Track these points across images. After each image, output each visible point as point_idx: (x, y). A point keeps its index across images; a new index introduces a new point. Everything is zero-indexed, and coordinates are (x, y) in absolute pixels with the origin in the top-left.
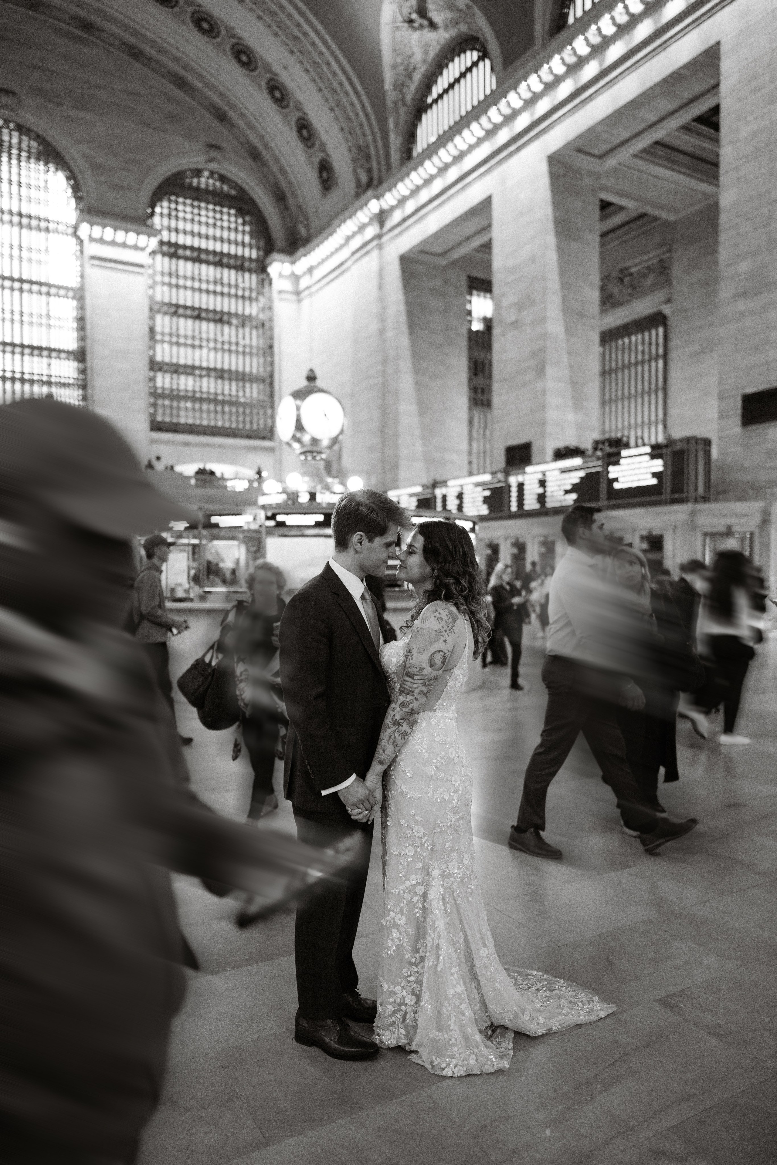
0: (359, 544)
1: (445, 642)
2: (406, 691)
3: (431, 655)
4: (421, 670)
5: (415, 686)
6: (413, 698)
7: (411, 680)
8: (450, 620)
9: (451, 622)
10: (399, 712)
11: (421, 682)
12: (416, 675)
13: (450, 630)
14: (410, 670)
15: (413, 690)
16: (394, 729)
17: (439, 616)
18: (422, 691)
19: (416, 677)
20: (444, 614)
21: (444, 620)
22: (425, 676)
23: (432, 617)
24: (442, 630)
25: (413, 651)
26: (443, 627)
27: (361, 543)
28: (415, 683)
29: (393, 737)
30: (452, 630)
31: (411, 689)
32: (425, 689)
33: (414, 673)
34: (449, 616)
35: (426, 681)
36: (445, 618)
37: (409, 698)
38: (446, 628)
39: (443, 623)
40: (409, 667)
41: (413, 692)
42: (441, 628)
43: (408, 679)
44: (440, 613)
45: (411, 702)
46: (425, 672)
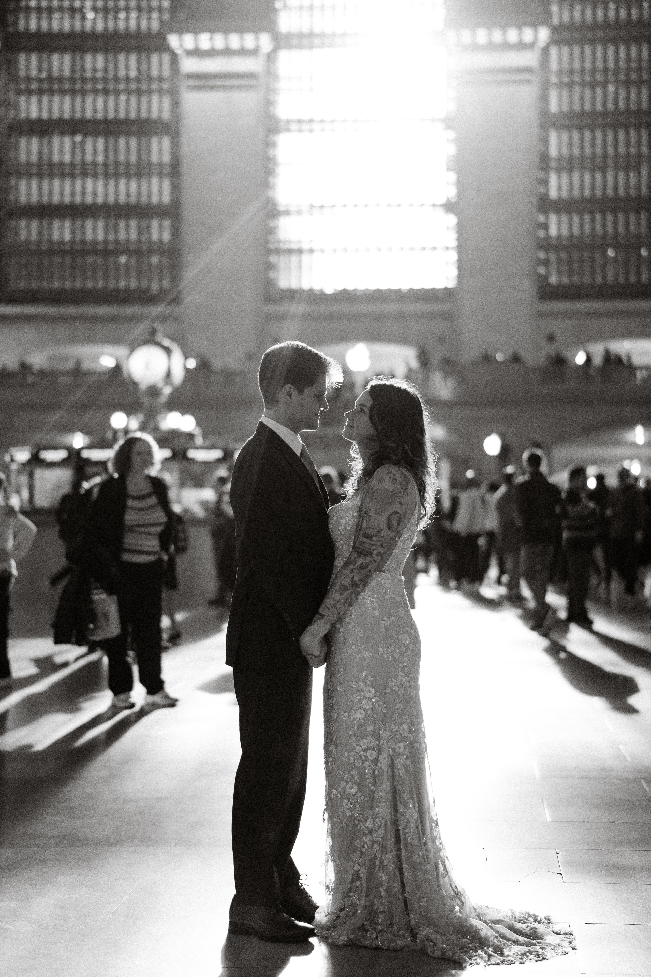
0: (289, 397)
1: (401, 503)
2: (365, 553)
3: (389, 517)
4: (380, 531)
5: (373, 547)
6: (372, 560)
7: (369, 541)
8: (404, 482)
9: (404, 485)
10: (358, 574)
11: (379, 543)
12: (375, 536)
13: (403, 492)
14: (367, 531)
15: (372, 551)
16: (351, 590)
17: (393, 477)
18: (380, 553)
19: (374, 539)
20: (398, 476)
21: (398, 481)
22: (384, 537)
23: (387, 478)
24: (397, 491)
25: (370, 512)
26: (398, 489)
27: (290, 396)
28: (373, 545)
29: (349, 599)
30: (405, 493)
31: (369, 551)
32: (381, 550)
33: (372, 534)
34: (403, 478)
35: (383, 542)
36: (399, 480)
37: (368, 559)
38: (400, 490)
39: (398, 485)
40: (366, 528)
41: (372, 553)
42: (396, 489)
43: (365, 540)
44: (394, 475)
45: (369, 564)
46: (383, 534)
